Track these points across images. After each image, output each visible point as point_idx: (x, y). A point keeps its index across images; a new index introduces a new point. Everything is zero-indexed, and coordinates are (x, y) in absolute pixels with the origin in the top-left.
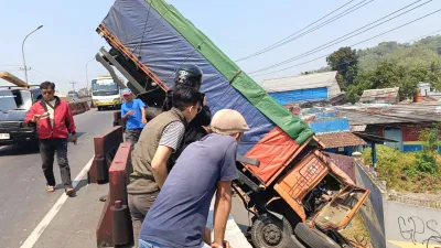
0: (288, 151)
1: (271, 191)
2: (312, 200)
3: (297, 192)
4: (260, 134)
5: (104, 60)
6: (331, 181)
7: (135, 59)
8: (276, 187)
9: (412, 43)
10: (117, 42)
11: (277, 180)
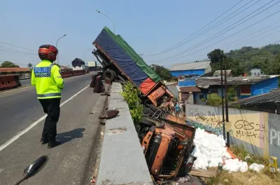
0: (153, 85)
1: (146, 98)
2: (160, 100)
3: (155, 98)
4: (144, 79)
5: (95, 53)
6: (166, 94)
7: (105, 53)
8: (149, 96)
9: (260, 48)
10: (99, 48)
11: (149, 94)
